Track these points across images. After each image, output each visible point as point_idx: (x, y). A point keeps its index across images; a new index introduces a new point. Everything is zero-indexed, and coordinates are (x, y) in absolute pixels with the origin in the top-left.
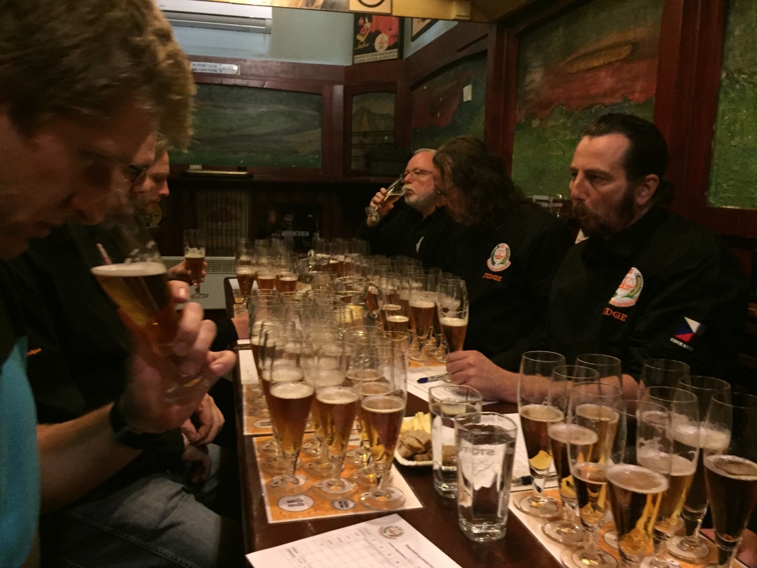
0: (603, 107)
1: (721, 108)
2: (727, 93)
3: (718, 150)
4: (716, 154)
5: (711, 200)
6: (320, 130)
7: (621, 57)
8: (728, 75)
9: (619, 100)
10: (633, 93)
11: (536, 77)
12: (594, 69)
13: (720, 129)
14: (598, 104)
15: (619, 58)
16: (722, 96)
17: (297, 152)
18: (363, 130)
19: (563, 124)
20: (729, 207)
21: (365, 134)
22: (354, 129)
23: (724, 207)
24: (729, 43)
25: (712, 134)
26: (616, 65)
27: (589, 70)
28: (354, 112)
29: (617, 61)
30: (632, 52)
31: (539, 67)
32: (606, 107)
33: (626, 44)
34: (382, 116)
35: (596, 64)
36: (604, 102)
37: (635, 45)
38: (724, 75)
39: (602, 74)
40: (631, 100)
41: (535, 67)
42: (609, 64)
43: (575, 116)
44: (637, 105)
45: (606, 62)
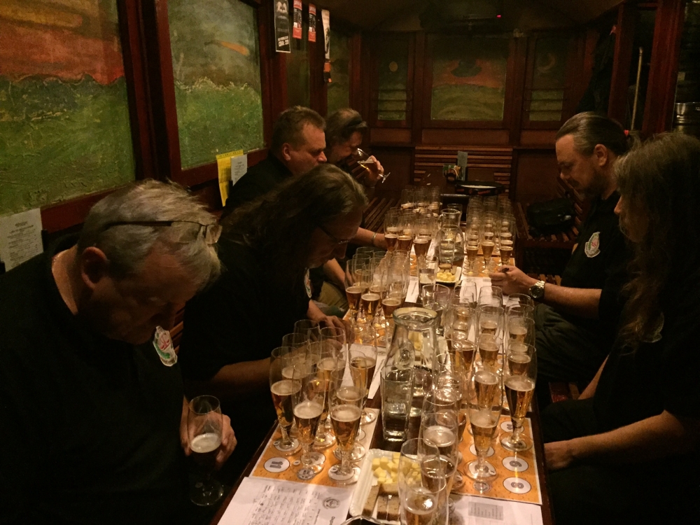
0: (60, 82)
7: (71, 25)
9: (79, 77)
10: (94, 71)
12: (30, 24)
14: (49, 76)
15: (68, 25)
26: (66, 32)
27: (21, 23)
29: (68, 29)
30: (85, 25)
32: (64, 82)
33: (73, 11)
35: (33, 17)
36: (59, 75)
37: (85, 17)
39: (48, 37)
40: (94, 80)
42: (54, 27)
43: (13, 87)
44: (101, 87)
45: (51, 22)
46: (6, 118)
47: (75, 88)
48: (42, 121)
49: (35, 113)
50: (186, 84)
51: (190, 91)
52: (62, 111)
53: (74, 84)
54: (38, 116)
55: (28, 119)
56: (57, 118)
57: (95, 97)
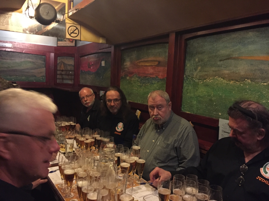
0: (150, 78)
1: (185, 85)
2: (185, 81)
3: (184, 96)
4: (183, 97)
5: (182, 110)
6: (45, 68)
7: (155, 64)
8: (186, 76)
9: (155, 77)
10: (159, 75)
11: (127, 64)
12: (146, 66)
13: (184, 91)
14: (148, 76)
16: (184, 82)
17: (36, 76)
18: (61, 69)
19: (137, 80)
20: (187, 112)
21: (62, 71)
22: (58, 69)
23: (186, 112)
24: (186, 68)
25: (182, 92)
26: (154, 66)
27: (145, 66)
28: (58, 62)
29: (154, 65)
30: (158, 64)
31: (129, 61)
33: (156, 61)
34: (69, 65)
35: (147, 64)
36: (150, 76)
37: (159, 62)
38: (185, 76)
39: (149, 68)
41: (127, 61)
42: (151, 65)
43: (141, 78)
44: (160, 79)
45: (150, 65)
46: (139, 84)
47: (153, 79)
48: (145, 86)
49: (144, 84)
50: (199, 80)
51: (202, 82)
52: (149, 84)
53: (153, 78)
54: (144, 85)
55: (143, 85)
56: (148, 86)
57: (158, 82)
